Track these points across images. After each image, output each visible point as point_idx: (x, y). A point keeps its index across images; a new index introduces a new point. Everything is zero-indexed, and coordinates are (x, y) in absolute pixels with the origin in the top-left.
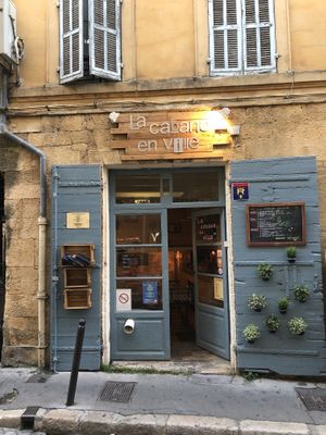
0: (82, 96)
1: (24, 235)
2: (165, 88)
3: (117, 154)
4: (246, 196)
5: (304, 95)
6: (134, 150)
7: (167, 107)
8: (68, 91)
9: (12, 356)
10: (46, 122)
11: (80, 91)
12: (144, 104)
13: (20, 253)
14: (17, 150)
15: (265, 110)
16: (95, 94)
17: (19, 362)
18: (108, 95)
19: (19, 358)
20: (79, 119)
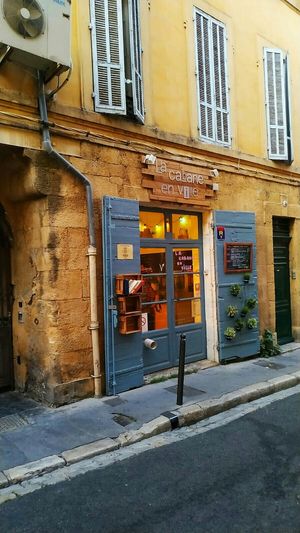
0: (115, 130)
1: (71, 265)
2: (175, 141)
3: (146, 193)
4: (224, 237)
5: (246, 169)
6: (159, 191)
7: (179, 159)
8: (104, 121)
9: (66, 393)
10: (86, 148)
11: (113, 125)
12: (162, 152)
13: (68, 284)
14: (60, 173)
15: (229, 175)
16: (126, 132)
17: (75, 397)
18: (135, 135)
19: (73, 393)
20: (115, 153)
